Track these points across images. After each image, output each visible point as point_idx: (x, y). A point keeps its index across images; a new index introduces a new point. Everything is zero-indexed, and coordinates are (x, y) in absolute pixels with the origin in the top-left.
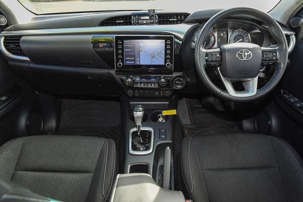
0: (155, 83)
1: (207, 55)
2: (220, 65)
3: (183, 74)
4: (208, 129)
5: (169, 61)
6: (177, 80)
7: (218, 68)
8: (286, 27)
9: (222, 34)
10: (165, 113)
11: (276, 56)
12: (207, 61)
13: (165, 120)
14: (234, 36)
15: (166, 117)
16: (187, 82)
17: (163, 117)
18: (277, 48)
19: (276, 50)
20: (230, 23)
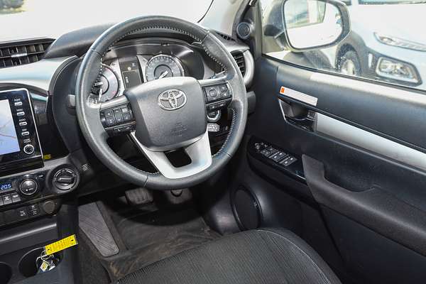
0: (10, 193)
1: (103, 113)
2: (133, 128)
3: (69, 159)
4: (156, 249)
5: (29, 140)
6: (61, 175)
7: (133, 134)
8: (232, 40)
9: (129, 69)
10: (51, 249)
11: (227, 90)
12: (105, 125)
13: (56, 263)
14: (152, 69)
15: (57, 257)
16: (82, 174)
17: (49, 259)
18: (225, 77)
19: (223, 80)
20: (139, 45)
